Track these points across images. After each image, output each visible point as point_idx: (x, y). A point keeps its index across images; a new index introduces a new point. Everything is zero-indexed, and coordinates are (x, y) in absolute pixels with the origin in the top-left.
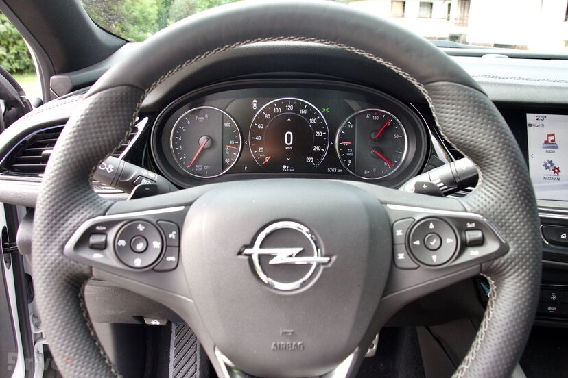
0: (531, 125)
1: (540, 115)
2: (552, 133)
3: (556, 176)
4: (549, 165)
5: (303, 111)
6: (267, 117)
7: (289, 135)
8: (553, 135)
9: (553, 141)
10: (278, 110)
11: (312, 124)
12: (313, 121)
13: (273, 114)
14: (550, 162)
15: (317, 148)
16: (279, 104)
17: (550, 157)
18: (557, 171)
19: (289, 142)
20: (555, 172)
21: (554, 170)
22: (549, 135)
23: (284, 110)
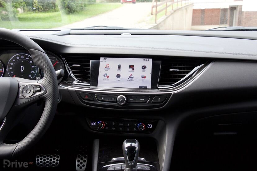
0: (101, 61)
1: (105, 58)
2: (108, 64)
3: (107, 79)
4: (105, 75)
5: (27, 58)
6: (14, 60)
7: (22, 67)
8: (109, 65)
9: (108, 67)
10: (18, 58)
11: (30, 63)
12: (31, 62)
13: (16, 60)
14: (106, 74)
15: (33, 72)
16: (18, 56)
17: (106, 72)
18: (108, 77)
19: (22, 69)
20: (107, 78)
21: (107, 77)
22: (107, 65)
23: (20, 58)
